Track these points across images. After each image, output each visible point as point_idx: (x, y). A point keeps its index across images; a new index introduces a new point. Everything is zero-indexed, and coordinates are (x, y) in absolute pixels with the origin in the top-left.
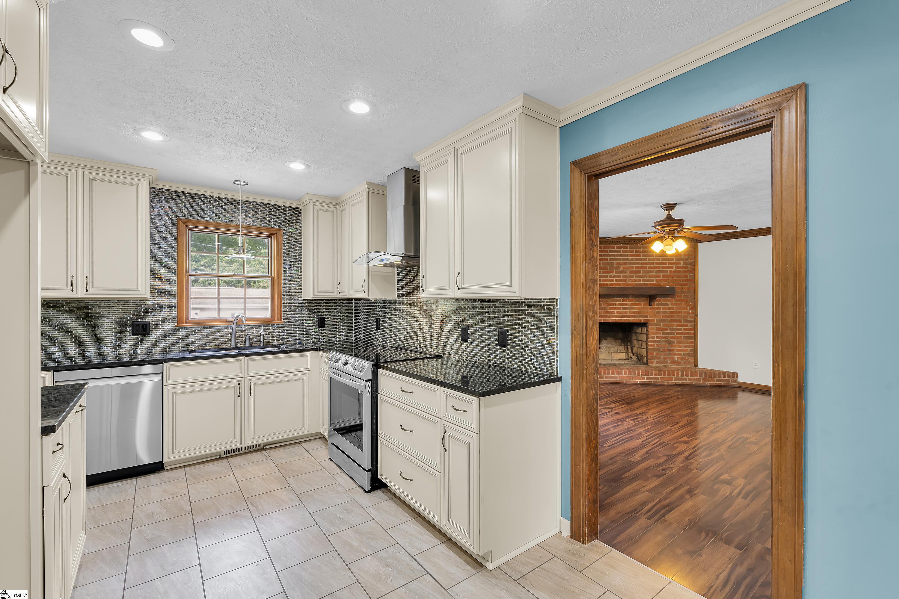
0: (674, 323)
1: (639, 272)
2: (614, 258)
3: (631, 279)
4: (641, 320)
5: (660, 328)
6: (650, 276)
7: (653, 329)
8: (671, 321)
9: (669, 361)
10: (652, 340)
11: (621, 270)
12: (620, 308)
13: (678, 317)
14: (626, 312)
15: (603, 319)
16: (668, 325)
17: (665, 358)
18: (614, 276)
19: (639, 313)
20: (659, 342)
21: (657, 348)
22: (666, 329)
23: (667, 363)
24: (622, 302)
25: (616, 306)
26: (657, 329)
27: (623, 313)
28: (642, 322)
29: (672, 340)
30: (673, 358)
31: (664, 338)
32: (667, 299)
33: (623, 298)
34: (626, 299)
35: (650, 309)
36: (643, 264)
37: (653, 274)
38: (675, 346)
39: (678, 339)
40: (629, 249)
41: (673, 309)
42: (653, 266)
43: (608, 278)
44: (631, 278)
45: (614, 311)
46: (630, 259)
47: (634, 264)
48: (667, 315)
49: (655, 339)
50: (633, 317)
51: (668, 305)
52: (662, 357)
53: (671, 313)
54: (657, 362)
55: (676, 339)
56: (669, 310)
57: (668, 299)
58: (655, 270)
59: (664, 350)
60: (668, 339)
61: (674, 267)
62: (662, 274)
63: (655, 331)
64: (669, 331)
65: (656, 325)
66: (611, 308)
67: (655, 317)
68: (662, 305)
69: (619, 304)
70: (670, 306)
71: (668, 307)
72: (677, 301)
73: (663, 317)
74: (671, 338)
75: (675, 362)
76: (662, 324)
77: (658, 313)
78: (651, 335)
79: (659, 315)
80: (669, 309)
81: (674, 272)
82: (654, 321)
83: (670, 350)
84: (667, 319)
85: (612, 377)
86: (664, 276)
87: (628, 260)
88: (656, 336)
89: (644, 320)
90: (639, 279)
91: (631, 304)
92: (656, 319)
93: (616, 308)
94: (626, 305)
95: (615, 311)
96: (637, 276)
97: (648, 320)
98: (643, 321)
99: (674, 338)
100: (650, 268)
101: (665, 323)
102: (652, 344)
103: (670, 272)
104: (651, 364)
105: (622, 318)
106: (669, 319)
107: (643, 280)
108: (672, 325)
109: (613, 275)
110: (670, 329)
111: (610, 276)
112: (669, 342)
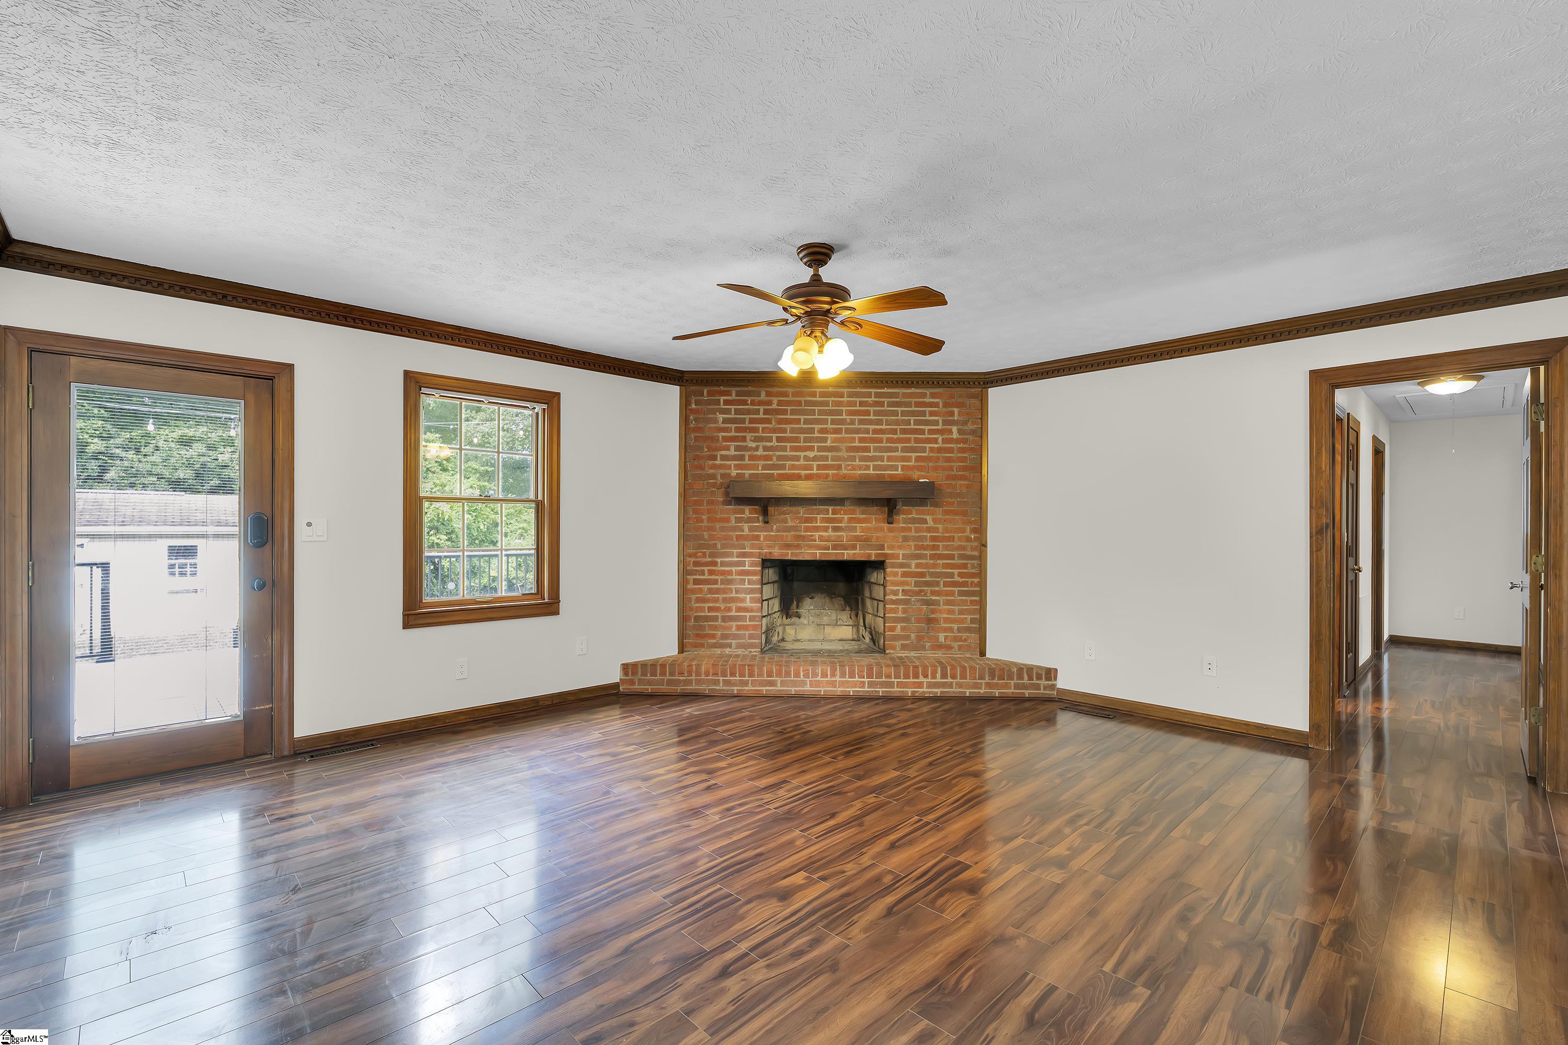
0: (939, 561)
1: (867, 449)
2: (814, 417)
3: (849, 465)
4: (870, 555)
5: (910, 572)
6: (889, 459)
7: (896, 574)
8: (933, 557)
9: (928, 645)
10: (894, 598)
11: (829, 443)
12: (826, 529)
13: (946, 548)
14: (840, 536)
15: (790, 552)
16: (926, 566)
17: (919, 638)
18: (815, 459)
19: (867, 540)
20: (906, 602)
21: (904, 616)
22: (922, 575)
23: (924, 648)
24: (830, 516)
25: (818, 524)
26: (905, 575)
27: (833, 538)
28: (873, 558)
29: (934, 598)
30: (937, 638)
31: (918, 593)
32: (924, 508)
33: (833, 507)
34: (839, 507)
35: (890, 530)
36: (875, 431)
37: (896, 454)
38: (940, 612)
39: (946, 595)
40: (845, 399)
41: (936, 530)
42: (895, 436)
43: (802, 462)
44: (849, 463)
45: (812, 536)
46: (848, 421)
47: (857, 431)
48: (925, 544)
49: (900, 597)
50: (854, 547)
51: (925, 521)
52: (913, 636)
53: (933, 539)
54: (904, 647)
55: (943, 595)
56: (929, 532)
57: (927, 508)
58: (900, 445)
59: (918, 621)
60: (925, 595)
61: (940, 440)
62: (914, 455)
63: (899, 578)
64: (928, 579)
65: (902, 565)
66: (807, 529)
67: (900, 547)
68: (914, 521)
69: (823, 520)
70: (931, 523)
71: (927, 527)
72: (946, 512)
73: (917, 547)
74: (933, 593)
75: (940, 647)
76: (913, 563)
77: (906, 539)
78: (891, 588)
79: (909, 543)
80: (929, 530)
81: (940, 450)
82: (897, 557)
83: (930, 621)
84: (925, 552)
86: (918, 459)
87: (843, 422)
88: (901, 588)
89: (877, 555)
90: (866, 466)
91: (850, 520)
92: (901, 552)
93: (817, 529)
94: (840, 521)
95: (817, 534)
96: (863, 459)
97: (886, 555)
98: (875, 556)
99: (938, 593)
100: (889, 440)
101: (921, 561)
102: (893, 606)
103: (932, 449)
104: (892, 651)
105: (830, 551)
106: (928, 552)
107: (875, 467)
108: (935, 566)
109: (811, 454)
110: (932, 575)
111: (806, 458)
112: (928, 603)
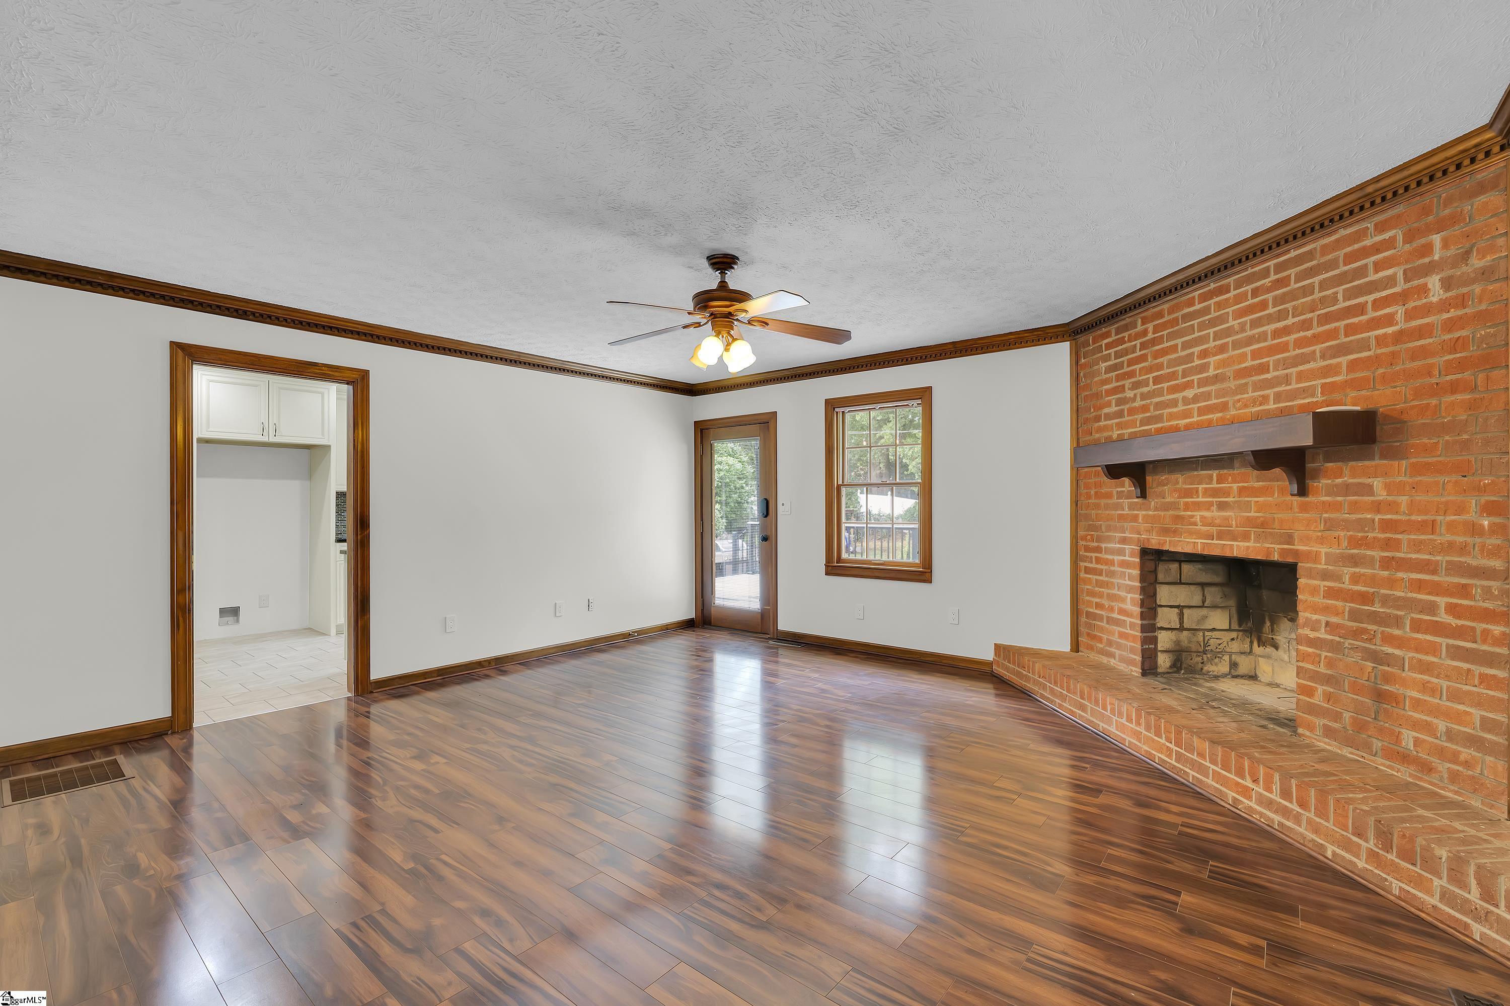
0: (1400, 575)
1: (1264, 369)
2: (1193, 336)
3: (1239, 401)
4: (1269, 551)
5: (1340, 590)
6: (1301, 377)
7: (1314, 591)
8: (1386, 563)
9: (1377, 744)
10: (1312, 635)
11: (1211, 372)
12: (1208, 506)
13: (1417, 546)
14: (1227, 519)
15: (1168, 539)
16: (1372, 581)
17: (1360, 727)
18: (1196, 399)
19: (1264, 525)
20: (1335, 647)
21: (1329, 672)
22: (1365, 598)
23: (1367, 747)
24: (1215, 485)
25: (1200, 499)
26: (1331, 593)
27: (1217, 521)
28: (1276, 557)
29: (1390, 650)
30: (1398, 738)
31: (1356, 634)
32: (1367, 463)
33: (1217, 472)
34: (1225, 471)
35: (1304, 508)
36: (1277, 334)
37: (1312, 365)
38: (1404, 683)
39: (1417, 650)
40: (1233, 293)
41: (1392, 507)
42: (1309, 333)
43: (1181, 407)
44: (1239, 397)
45: (1192, 516)
46: (1237, 328)
47: (1250, 341)
48: (1370, 535)
49: (1322, 634)
50: (1246, 537)
51: (1369, 490)
52: (1347, 715)
53: (1386, 526)
54: (1329, 732)
55: (1409, 649)
56: (1378, 511)
57: (1373, 463)
58: (1318, 348)
59: (1356, 688)
60: (1370, 640)
61: (1400, 316)
62: (1344, 360)
63: (1319, 600)
64: (1377, 608)
65: (1325, 576)
66: (1187, 507)
67: (1321, 541)
68: (1347, 490)
69: (1209, 492)
70: (1381, 494)
71: (1373, 502)
72: (1417, 470)
73: (1354, 542)
74: (1388, 639)
75: (1404, 758)
76: (1347, 571)
77: (1330, 525)
78: (1307, 615)
79: (1336, 534)
80: (1377, 507)
81: (1399, 337)
82: (1315, 558)
83: (1380, 696)
84: (1369, 553)
85: (1102, 717)
86: (1353, 366)
87: (1229, 332)
88: (1323, 619)
89: (1283, 552)
90: (1263, 396)
91: (1241, 490)
92: (1324, 550)
93: (1198, 506)
94: (1227, 493)
95: (1198, 515)
96: (1257, 387)
97: (1296, 553)
98: (1280, 555)
99: (1400, 643)
100: (1299, 343)
101: (1363, 571)
102: (1310, 650)
103: (1380, 341)
104: (1308, 733)
105: (1215, 542)
106: (1377, 554)
107: (1278, 397)
108: (1391, 583)
109: (1190, 393)
110: (1385, 600)
111: (1186, 401)
112: (1377, 658)
